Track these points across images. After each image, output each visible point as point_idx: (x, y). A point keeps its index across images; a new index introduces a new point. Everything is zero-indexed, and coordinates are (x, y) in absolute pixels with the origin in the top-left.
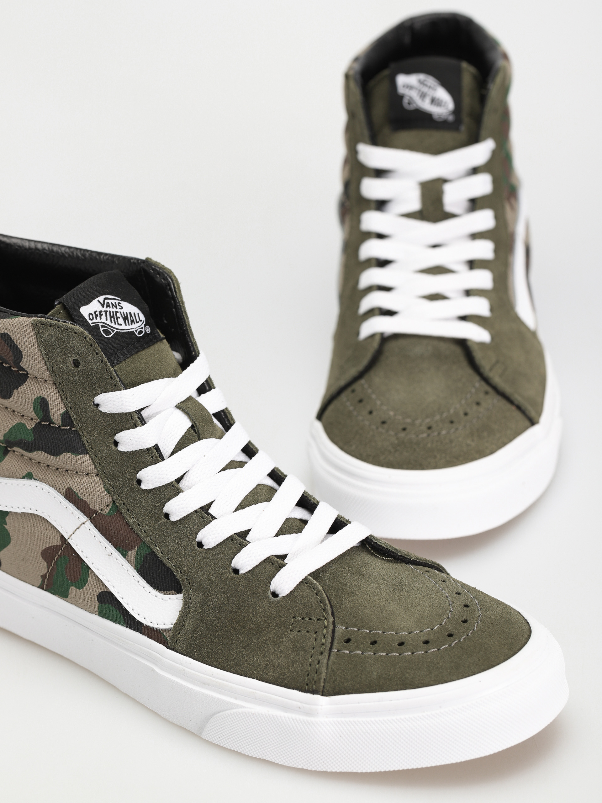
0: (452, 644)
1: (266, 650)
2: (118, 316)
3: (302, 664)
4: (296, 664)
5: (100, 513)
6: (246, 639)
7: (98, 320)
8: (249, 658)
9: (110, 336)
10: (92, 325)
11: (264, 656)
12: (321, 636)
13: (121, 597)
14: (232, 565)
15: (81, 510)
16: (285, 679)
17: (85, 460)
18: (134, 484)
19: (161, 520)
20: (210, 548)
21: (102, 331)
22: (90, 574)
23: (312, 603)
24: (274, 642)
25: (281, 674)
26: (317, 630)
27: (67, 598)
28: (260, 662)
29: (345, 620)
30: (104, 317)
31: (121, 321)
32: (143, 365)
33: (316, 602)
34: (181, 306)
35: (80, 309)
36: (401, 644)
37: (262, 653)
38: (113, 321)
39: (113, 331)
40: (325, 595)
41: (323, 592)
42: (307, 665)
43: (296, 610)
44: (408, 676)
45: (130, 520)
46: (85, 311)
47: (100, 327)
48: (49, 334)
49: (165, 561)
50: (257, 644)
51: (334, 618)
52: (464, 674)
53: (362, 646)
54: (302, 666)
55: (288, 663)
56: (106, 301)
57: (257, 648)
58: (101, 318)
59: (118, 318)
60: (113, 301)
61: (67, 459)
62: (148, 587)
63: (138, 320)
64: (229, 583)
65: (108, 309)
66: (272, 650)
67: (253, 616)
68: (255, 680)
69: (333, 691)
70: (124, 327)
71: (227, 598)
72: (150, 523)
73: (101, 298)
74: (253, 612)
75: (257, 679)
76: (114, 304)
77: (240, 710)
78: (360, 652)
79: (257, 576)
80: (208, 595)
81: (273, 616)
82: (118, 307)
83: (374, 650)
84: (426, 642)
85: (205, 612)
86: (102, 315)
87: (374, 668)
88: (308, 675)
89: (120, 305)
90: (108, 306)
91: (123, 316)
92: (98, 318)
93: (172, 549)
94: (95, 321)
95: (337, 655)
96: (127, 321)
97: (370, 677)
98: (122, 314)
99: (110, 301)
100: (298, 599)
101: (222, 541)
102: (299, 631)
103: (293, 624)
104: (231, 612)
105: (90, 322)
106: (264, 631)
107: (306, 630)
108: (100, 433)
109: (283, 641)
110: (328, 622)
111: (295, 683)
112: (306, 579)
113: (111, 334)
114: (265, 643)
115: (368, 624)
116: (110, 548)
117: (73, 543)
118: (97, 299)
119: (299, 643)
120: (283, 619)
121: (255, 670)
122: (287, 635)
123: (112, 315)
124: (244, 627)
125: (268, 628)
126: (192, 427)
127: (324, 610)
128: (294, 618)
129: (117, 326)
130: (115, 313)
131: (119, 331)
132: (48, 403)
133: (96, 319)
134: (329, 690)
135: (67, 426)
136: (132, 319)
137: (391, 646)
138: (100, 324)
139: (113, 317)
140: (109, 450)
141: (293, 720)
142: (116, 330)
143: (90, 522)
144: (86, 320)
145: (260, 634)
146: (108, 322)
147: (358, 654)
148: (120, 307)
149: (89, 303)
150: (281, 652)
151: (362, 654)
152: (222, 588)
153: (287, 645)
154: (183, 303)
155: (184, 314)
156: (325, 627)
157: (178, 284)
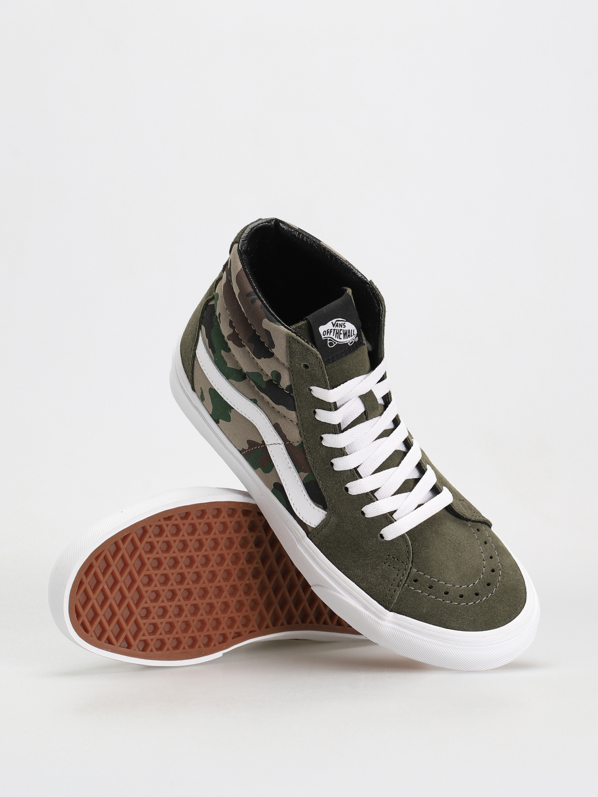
0: (476, 602)
1: (366, 569)
2: (341, 333)
3: (384, 587)
4: (381, 586)
5: (292, 443)
6: (356, 557)
7: (328, 336)
8: (355, 569)
9: (332, 347)
10: (323, 339)
11: (364, 572)
12: (400, 575)
13: (289, 493)
14: (362, 510)
15: (280, 436)
16: (372, 592)
17: (292, 415)
18: (318, 439)
19: (328, 465)
20: (352, 495)
21: (329, 343)
22: (273, 469)
23: (402, 551)
24: (372, 566)
25: (371, 588)
26: (399, 569)
27: (255, 470)
28: (360, 574)
29: (418, 565)
30: (332, 333)
31: (342, 336)
32: (346, 366)
33: (404, 551)
34: (382, 327)
35: (319, 327)
36: (446, 593)
37: (363, 570)
38: (337, 337)
39: (335, 343)
40: (411, 549)
41: (411, 546)
42: (387, 589)
43: (392, 551)
44: (444, 619)
45: (309, 458)
46: (322, 329)
47: (328, 340)
48: (296, 346)
49: (323, 490)
50: (362, 563)
51: (412, 565)
52: (477, 628)
53: (423, 588)
54: (384, 589)
55: (376, 583)
56: (337, 322)
57: (361, 565)
58: (330, 334)
59: (341, 334)
60: (341, 322)
61: (282, 409)
62: (307, 497)
63: (352, 335)
64: (357, 520)
65: (336, 328)
66: (369, 571)
67: (365, 546)
68: (354, 583)
69: (398, 611)
70: (343, 340)
71: (353, 528)
72: (320, 464)
73: (334, 321)
74: (365, 543)
75: (355, 583)
76: (341, 324)
77: (340, 596)
78: (420, 591)
79: (375, 522)
80: (342, 522)
81: (376, 550)
82: (343, 326)
83: (430, 593)
84: (461, 596)
85: (337, 530)
86: (332, 332)
87: (426, 605)
88: (386, 596)
89: (344, 324)
90: (337, 326)
91: (344, 333)
92: (329, 334)
93: (329, 486)
94: (326, 336)
95: (407, 589)
96: (345, 336)
97: (421, 611)
98: (344, 331)
99: (339, 322)
100: (395, 545)
101: (361, 493)
102: (389, 566)
103: (387, 559)
104: (352, 538)
105: (323, 337)
106: (368, 557)
107: (394, 567)
108: (307, 405)
109: (377, 568)
110: (408, 567)
111: (377, 597)
112: (404, 535)
113: (333, 345)
114: (366, 565)
115: (431, 573)
116: (291, 464)
117: (270, 449)
118: (331, 321)
119: (387, 573)
120: (382, 554)
121: (356, 578)
122: (381, 565)
123: (337, 332)
124: (357, 549)
125: (371, 556)
126: (365, 412)
127: (408, 558)
128: (388, 555)
129: (339, 340)
130: (339, 331)
131: (339, 343)
132: (281, 377)
133: (327, 335)
134: (395, 609)
135: (288, 391)
136: (349, 334)
137: (440, 593)
138: (329, 339)
139: (338, 334)
140: (309, 415)
141: (369, 617)
142: (337, 343)
143: (284, 445)
144: (321, 335)
145: (365, 558)
146: (334, 337)
147: (419, 593)
148: (344, 326)
149: (326, 324)
150: (375, 574)
151: (422, 593)
152: (351, 522)
153: (380, 571)
154: (384, 325)
155: (382, 332)
156: (405, 570)
157: (385, 311)
